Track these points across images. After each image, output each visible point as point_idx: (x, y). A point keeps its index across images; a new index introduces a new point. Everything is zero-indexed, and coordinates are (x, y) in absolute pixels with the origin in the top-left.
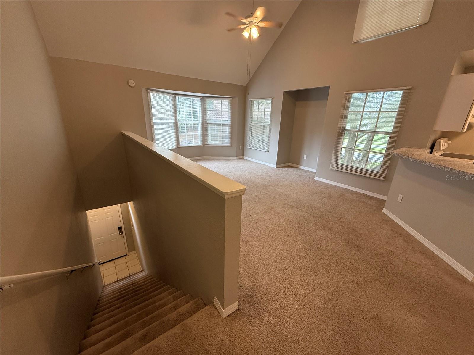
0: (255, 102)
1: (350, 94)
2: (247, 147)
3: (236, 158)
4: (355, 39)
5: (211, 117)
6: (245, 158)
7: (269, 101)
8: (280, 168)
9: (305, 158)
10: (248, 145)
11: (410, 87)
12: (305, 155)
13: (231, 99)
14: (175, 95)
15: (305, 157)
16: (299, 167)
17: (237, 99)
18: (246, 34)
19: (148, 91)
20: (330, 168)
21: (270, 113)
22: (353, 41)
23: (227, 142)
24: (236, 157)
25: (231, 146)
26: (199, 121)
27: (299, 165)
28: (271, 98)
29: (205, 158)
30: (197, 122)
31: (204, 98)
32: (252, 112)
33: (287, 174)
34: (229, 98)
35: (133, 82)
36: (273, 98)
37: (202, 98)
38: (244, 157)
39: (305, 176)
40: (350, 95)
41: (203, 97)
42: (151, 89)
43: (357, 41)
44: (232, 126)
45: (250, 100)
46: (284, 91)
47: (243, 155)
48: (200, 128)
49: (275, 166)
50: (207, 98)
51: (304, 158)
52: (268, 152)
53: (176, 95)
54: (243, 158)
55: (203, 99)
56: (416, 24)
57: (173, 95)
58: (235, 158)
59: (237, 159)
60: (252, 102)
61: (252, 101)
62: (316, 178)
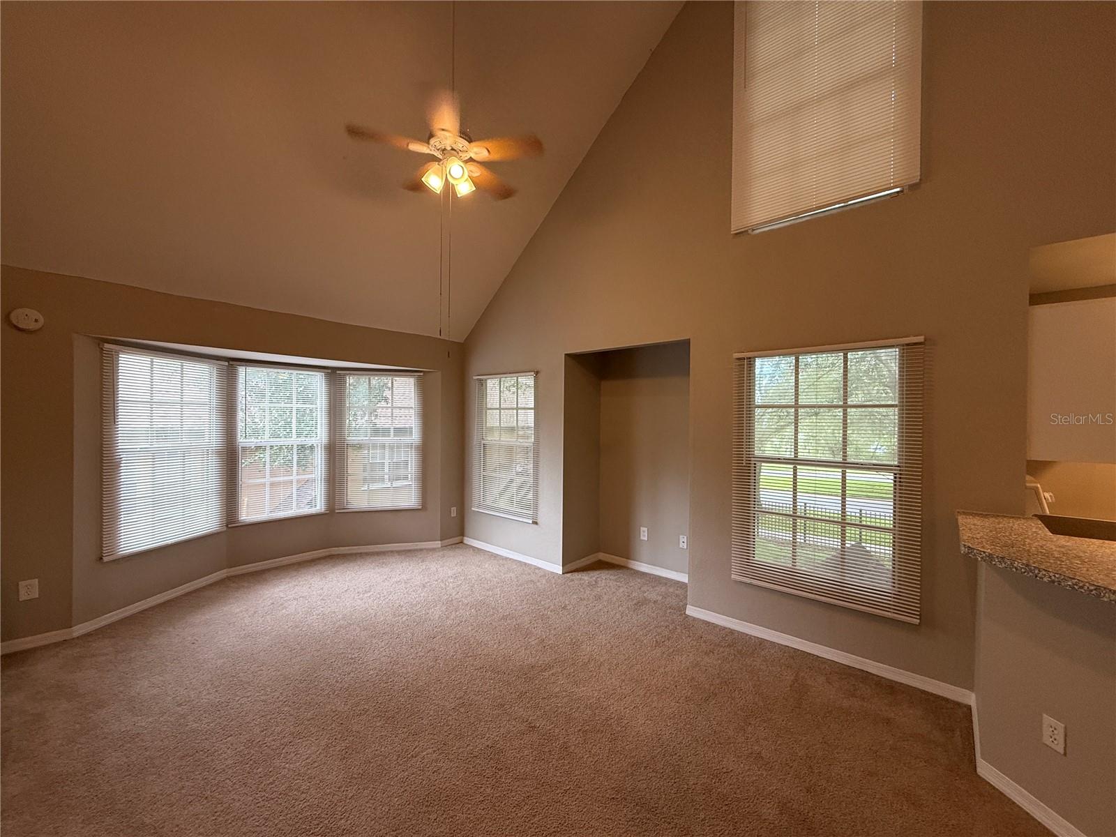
0: (489, 381)
1: (750, 358)
2: (473, 509)
3: (438, 544)
4: (735, 226)
5: (358, 424)
6: (467, 541)
7: (528, 381)
8: (576, 574)
9: (646, 539)
10: (475, 502)
11: (921, 339)
12: (642, 529)
13: (422, 374)
14: (231, 363)
15: (644, 534)
16: (631, 566)
17: (438, 375)
18: (433, 181)
19: (107, 346)
20: (733, 576)
21: (533, 411)
22: (732, 230)
23: (409, 499)
24: (440, 542)
25: (424, 506)
26: (320, 436)
27: (628, 558)
28: (533, 373)
29: (333, 553)
30: (309, 442)
31: (338, 372)
32: (483, 409)
33: (598, 598)
34: (416, 374)
35: (34, 314)
36: (537, 373)
37: (330, 371)
38: (465, 538)
39: (655, 602)
40: (751, 361)
41: (334, 369)
42: (122, 341)
43: (743, 230)
44: (425, 451)
45: (475, 378)
46: (566, 355)
47: (462, 533)
48: (319, 461)
49: (558, 569)
50: (348, 372)
51: (642, 538)
52: (535, 526)
53: (239, 363)
54: (462, 542)
55: (334, 376)
56: (889, 186)
57: (227, 364)
58: (435, 546)
59: (444, 547)
60: (482, 383)
61: (481, 380)
62: (691, 611)
